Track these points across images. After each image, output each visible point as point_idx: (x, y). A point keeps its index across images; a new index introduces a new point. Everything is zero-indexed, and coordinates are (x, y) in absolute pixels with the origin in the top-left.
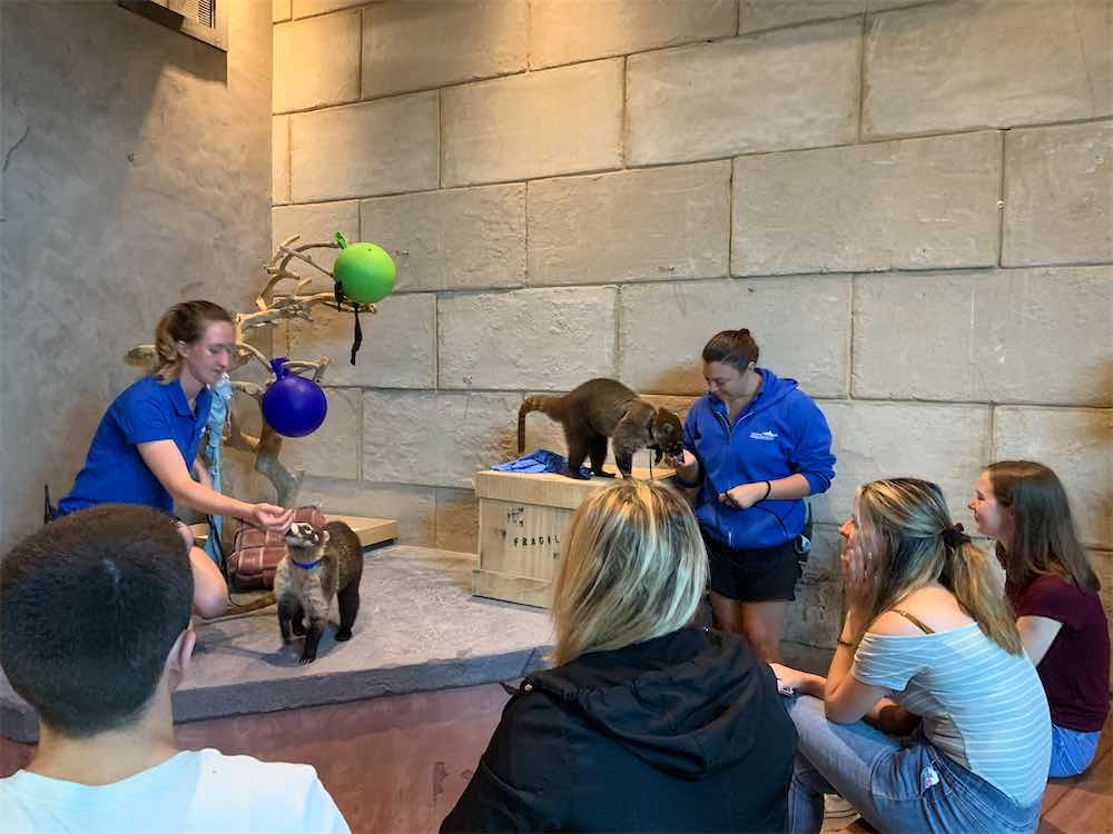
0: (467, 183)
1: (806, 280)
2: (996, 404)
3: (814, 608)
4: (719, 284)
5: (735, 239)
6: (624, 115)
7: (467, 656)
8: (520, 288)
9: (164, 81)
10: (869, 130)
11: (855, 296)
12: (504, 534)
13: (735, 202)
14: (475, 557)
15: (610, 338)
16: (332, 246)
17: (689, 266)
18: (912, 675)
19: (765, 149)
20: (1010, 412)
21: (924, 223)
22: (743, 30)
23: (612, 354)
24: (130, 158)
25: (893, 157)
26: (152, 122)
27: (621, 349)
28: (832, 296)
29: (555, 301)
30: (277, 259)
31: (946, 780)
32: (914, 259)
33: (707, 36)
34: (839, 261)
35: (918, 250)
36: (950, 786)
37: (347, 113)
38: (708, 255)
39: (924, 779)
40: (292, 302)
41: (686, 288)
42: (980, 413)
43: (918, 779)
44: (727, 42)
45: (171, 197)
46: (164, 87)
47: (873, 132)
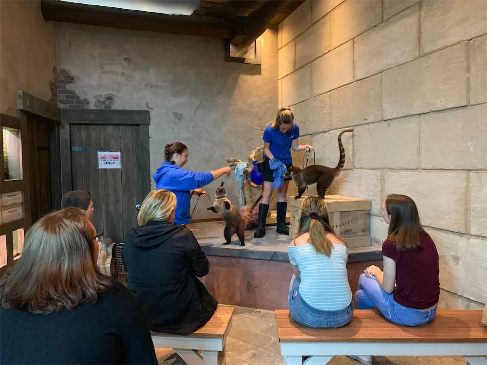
0: (317, 95)
1: (403, 119)
2: (471, 170)
4: (380, 124)
6: (354, 62)
8: (329, 131)
9: (239, 79)
10: (423, 51)
11: (420, 125)
13: (383, 90)
17: (371, 117)
19: (391, 67)
20: (475, 174)
21: (440, 89)
22: (385, 19)
24: (229, 105)
25: (430, 62)
32: (437, 106)
33: (374, 25)
34: (413, 110)
35: (439, 102)
37: (292, 76)
38: (376, 112)
41: (371, 126)
42: (464, 174)
44: (380, 25)
45: (243, 114)
46: (240, 81)
47: (424, 52)
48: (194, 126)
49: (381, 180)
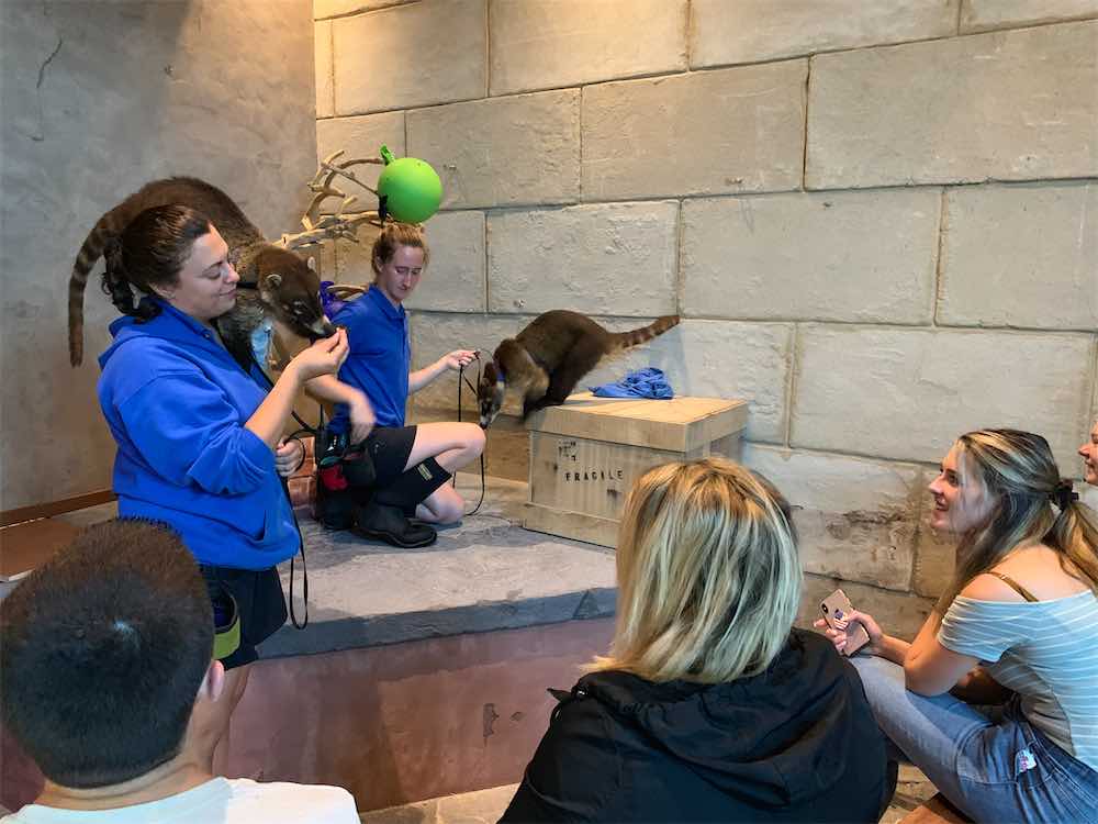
0: (517, 90)
1: (890, 193)
3: (883, 548)
4: (791, 198)
5: (810, 148)
6: (689, 12)
7: (517, 599)
8: (574, 204)
10: (970, 19)
11: (944, 212)
12: (556, 468)
13: (811, 106)
14: (526, 486)
15: (671, 258)
16: (376, 162)
17: (758, 178)
18: (1008, 646)
19: (849, 45)
21: (1029, 127)
23: (672, 276)
24: (168, 71)
25: (998, 50)
26: (189, 31)
27: (682, 269)
28: (919, 212)
29: (611, 219)
30: (320, 176)
31: (1045, 766)
32: (1015, 169)
34: (927, 172)
35: (1022, 158)
36: (1049, 772)
38: (780, 166)
39: (1018, 761)
40: (339, 221)
41: (755, 202)
42: (1084, 343)
43: (1012, 760)
47: (974, 23)
48: (39, 136)
49: (788, 350)
